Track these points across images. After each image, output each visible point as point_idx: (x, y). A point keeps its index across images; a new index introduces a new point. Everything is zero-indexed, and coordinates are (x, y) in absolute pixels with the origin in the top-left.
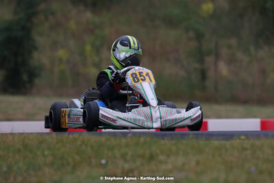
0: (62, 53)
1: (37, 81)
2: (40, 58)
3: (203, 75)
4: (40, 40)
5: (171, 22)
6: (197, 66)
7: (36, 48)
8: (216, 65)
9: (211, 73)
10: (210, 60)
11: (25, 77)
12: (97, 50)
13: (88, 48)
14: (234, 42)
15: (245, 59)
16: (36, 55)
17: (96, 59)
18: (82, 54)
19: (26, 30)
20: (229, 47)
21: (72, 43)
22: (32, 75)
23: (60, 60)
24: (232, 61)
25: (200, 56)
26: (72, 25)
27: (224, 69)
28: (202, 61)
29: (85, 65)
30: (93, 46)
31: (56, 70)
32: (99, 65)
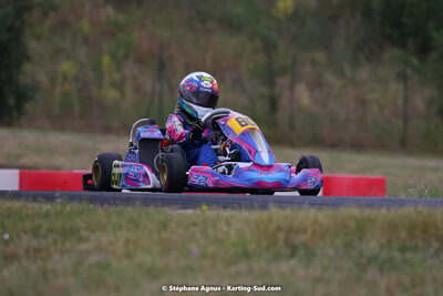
0: (66, 66)
1: (28, 107)
2: (34, 73)
3: (273, 104)
4: (33, 46)
5: (230, 25)
6: (264, 90)
7: (29, 59)
8: (292, 88)
9: (284, 102)
10: (283, 81)
11: (11, 100)
12: (118, 63)
13: (106, 60)
14: (321, 56)
16: (27, 67)
17: (117, 77)
18: (97, 68)
20: (314, 63)
21: (83, 52)
22: (22, 98)
23: (65, 77)
24: (316, 84)
25: (270, 77)
26: (85, 25)
27: (304, 96)
28: (271, 82)
29: (100, 86)
30: (114, 57)
31: (58, 90)
32: (120, 86)
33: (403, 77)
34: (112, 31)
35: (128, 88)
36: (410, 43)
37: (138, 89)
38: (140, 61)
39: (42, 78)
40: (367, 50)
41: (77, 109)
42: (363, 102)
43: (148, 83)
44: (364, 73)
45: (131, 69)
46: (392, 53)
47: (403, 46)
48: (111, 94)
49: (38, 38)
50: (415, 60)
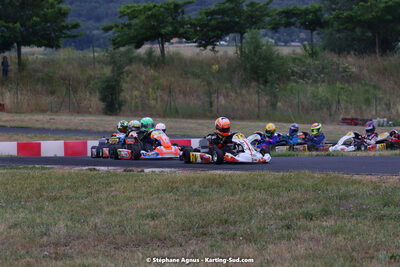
0: (136, 93)
1: (123, 108)
2: (125, 95)
3: (211, 104)
4: (124, 86)
5: (196, 76)
6: (207, 99)
7: (123, 91)
8: (218, 98)
9: (215, 104)
10: (214, 96)
11: (117, 106)
12: (155, 91)
13: (150, 90)
14: (228, 85)
15: (233, 95)
16: (122, 94)
17: (155, 96)
18: (147, 93)
19: (118, 82)
20: (226, 88)
21: (142, 87)
22: (120, 105)
23: (136, 97)
24: (226, 96)
25: (209, 95)
26: (143, 77)
27: (222, 100)
28: (210, 97)
29: (148, 100)
30: (153, 89)
31: (133, 102)
32: (156, 99)
33: (258, 93)
34: (154, 79)
35: (159, 99)
36: (261, 80)
37: (162, 100)
38: (163, 90)
39: (128, 97)
40: (245, 83)
41: (140, 108)
42: (243, 102)
43: (166, 97)
44: (244, 92)
45: (159, 93)
46: (254, 84)
47: (258, 81)
48: (153, 102)
49: (127, 83)
50: (262, 87)
